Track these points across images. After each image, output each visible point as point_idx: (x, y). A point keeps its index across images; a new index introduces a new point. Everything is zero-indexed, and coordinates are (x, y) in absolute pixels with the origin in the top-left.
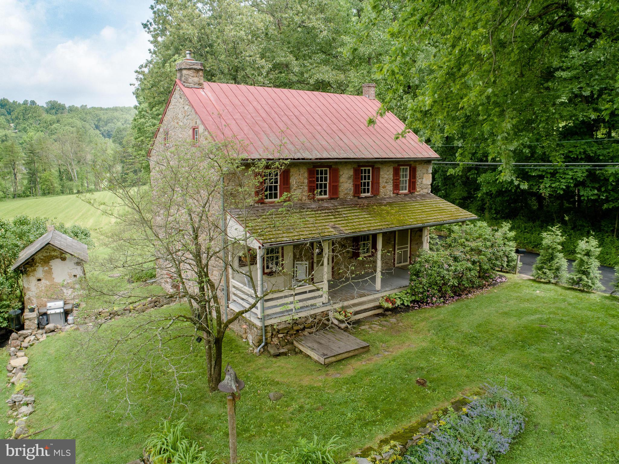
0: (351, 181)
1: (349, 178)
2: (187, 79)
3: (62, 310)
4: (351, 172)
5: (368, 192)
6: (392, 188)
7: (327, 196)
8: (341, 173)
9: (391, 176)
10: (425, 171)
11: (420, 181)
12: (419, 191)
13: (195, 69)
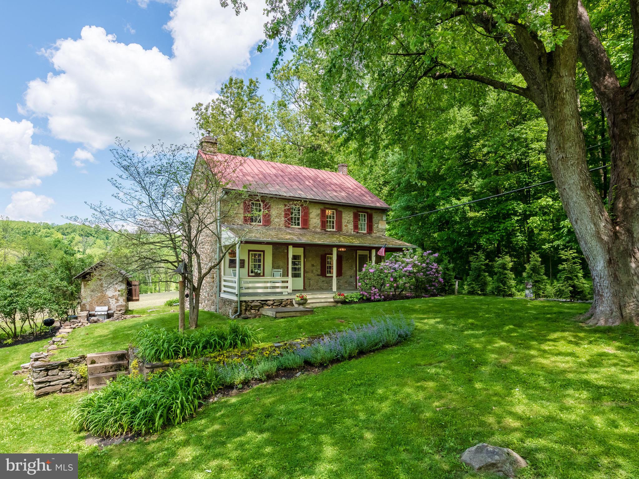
0: (319, 218)
1: (318, 215)
2: (205, 149)
3: (106, 313)
4: (319, 212)
5: (333, 228)
6: (352, 227)
7: (300, 227)
8: (311, 211)
9: (352, 219)
10: (379, 218)
11: (376, 225)
12: (376, 233)
13: (211, 142)
